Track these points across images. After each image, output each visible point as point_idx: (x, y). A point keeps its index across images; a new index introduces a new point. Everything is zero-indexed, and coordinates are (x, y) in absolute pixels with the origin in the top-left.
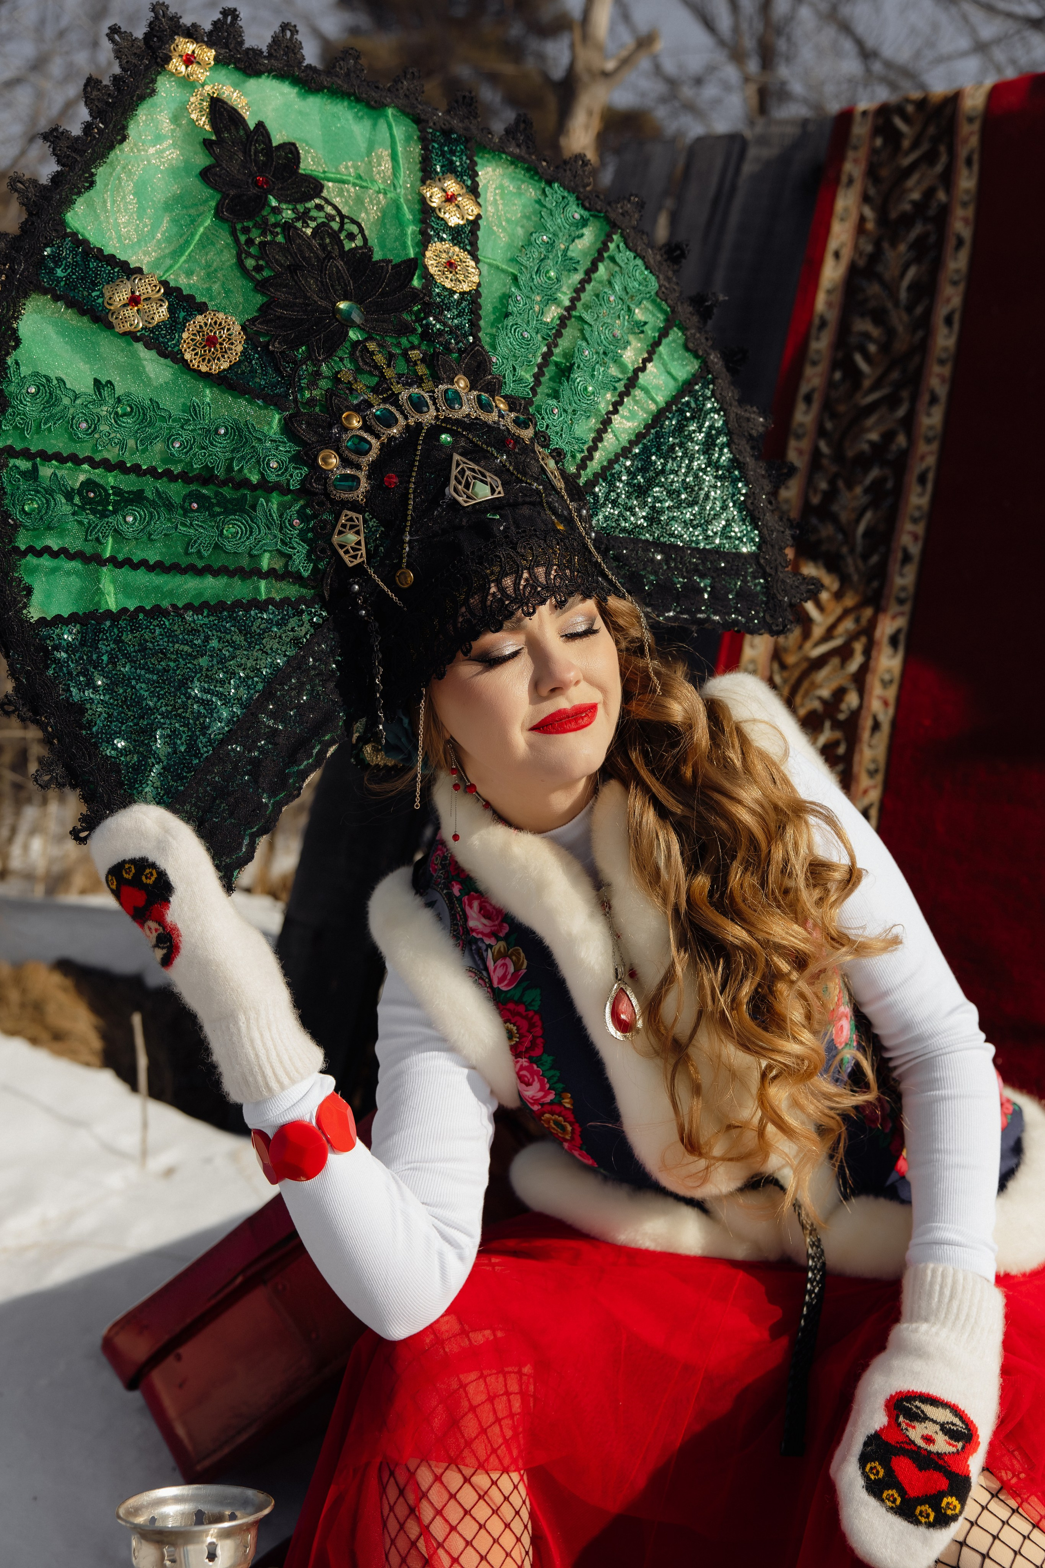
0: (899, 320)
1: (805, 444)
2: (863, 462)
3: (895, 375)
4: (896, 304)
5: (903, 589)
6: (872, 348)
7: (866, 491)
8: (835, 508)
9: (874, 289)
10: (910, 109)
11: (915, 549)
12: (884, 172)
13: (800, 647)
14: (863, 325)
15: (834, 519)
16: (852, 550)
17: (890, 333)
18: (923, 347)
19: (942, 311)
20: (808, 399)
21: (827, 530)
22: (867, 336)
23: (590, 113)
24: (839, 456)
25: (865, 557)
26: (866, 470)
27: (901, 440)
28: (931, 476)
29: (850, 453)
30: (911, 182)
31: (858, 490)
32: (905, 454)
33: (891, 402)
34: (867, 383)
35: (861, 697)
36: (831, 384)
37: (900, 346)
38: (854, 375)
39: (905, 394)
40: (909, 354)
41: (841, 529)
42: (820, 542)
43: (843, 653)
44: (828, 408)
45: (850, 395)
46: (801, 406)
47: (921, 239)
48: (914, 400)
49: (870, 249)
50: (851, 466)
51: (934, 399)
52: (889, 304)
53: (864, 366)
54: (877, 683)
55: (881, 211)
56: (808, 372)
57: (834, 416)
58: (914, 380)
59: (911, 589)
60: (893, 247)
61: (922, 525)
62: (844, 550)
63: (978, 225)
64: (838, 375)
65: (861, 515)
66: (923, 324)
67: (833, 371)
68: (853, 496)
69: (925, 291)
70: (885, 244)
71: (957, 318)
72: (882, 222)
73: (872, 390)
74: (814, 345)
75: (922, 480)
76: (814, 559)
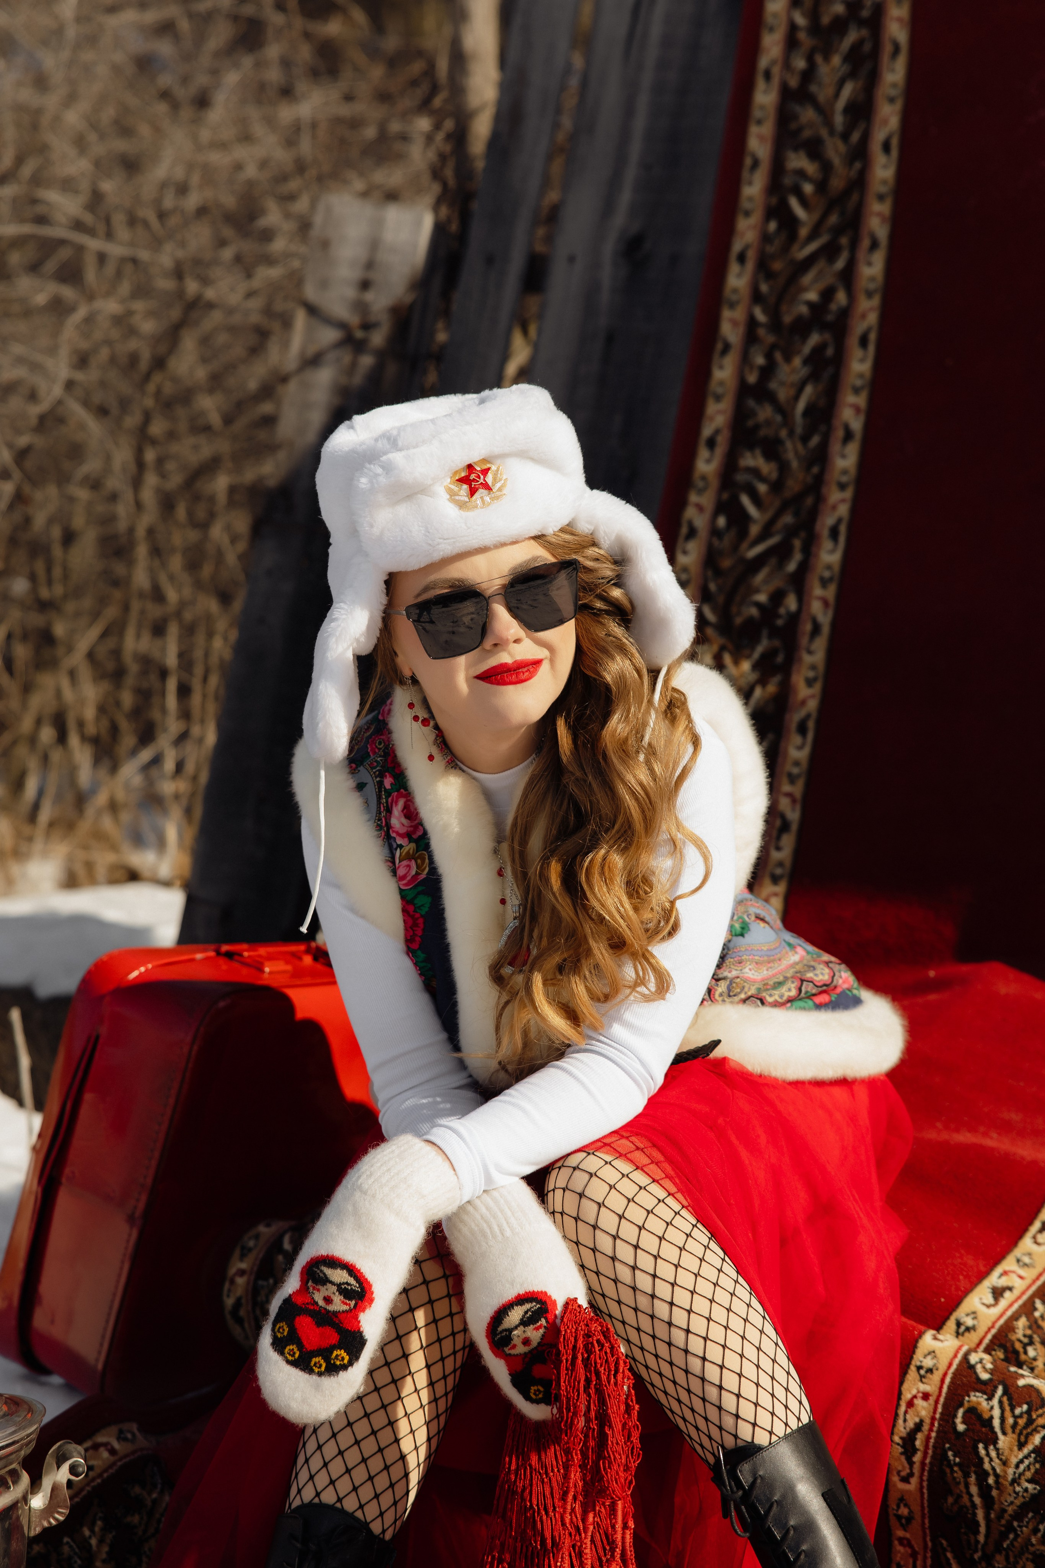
0: (835, 150)
1: (739, 314)
2: (802, 328)
3: (833, 219)
4: (832, 132)
5: (845, 472)
6: (808, 189)
7: (806, 361)
8: (773, 385)
9: (808, 115)
11: (857, 425)
13: (736, 549)
14: (798, 161)
15: (771, 397)
16: (791, 433)
17: (826, 167)
18: (860, 182)
19: (881, 137)
20: (741, 258)
21: (765, 413)
22: (801, 174)
24: (775, 325)
25: (805, 439)
26: (804, 338)
27: (841, 297)
28: (873, 337)
29: (787, 319)
31: (797, 362)
32: (845, 313)
33: (830, 252)
34: (804, 232)
35: (800, 600)
36: (765, 238)
37: (837, 183)
38: (789, 223)
39: (844, 241)
40: (847, 193)
41: (780, 409)
42: (757, 427)
43: (782, 552)
44: (763, 266)
45: (786, 248)
46: (734, 267)
47: (856, 47)
48: (853, 248)
49: (802, 65)
50: (789, 334)
51: (874, 245)
52: (824, 132)
53: (799, 212)
54: (816, 583)
55: (814, 16)
56: (742, 224)
57: (770, 275)
58: (853, 223)
59: (853, 471)
60: (827, 60)
61: (863, 395)
62: (783, 433)
63: (916, 25)
64: (773, 226)
65: (800, 391)
66: (860, 153)
67: (767, 221)
68: (791, 370)
69: (861, 111)
70: (818, 59)
71: (894, 141)
72: (814, 28)
73: (810, 239)
74: (747, 191)
75: (863, 342)
76: (751, 449)
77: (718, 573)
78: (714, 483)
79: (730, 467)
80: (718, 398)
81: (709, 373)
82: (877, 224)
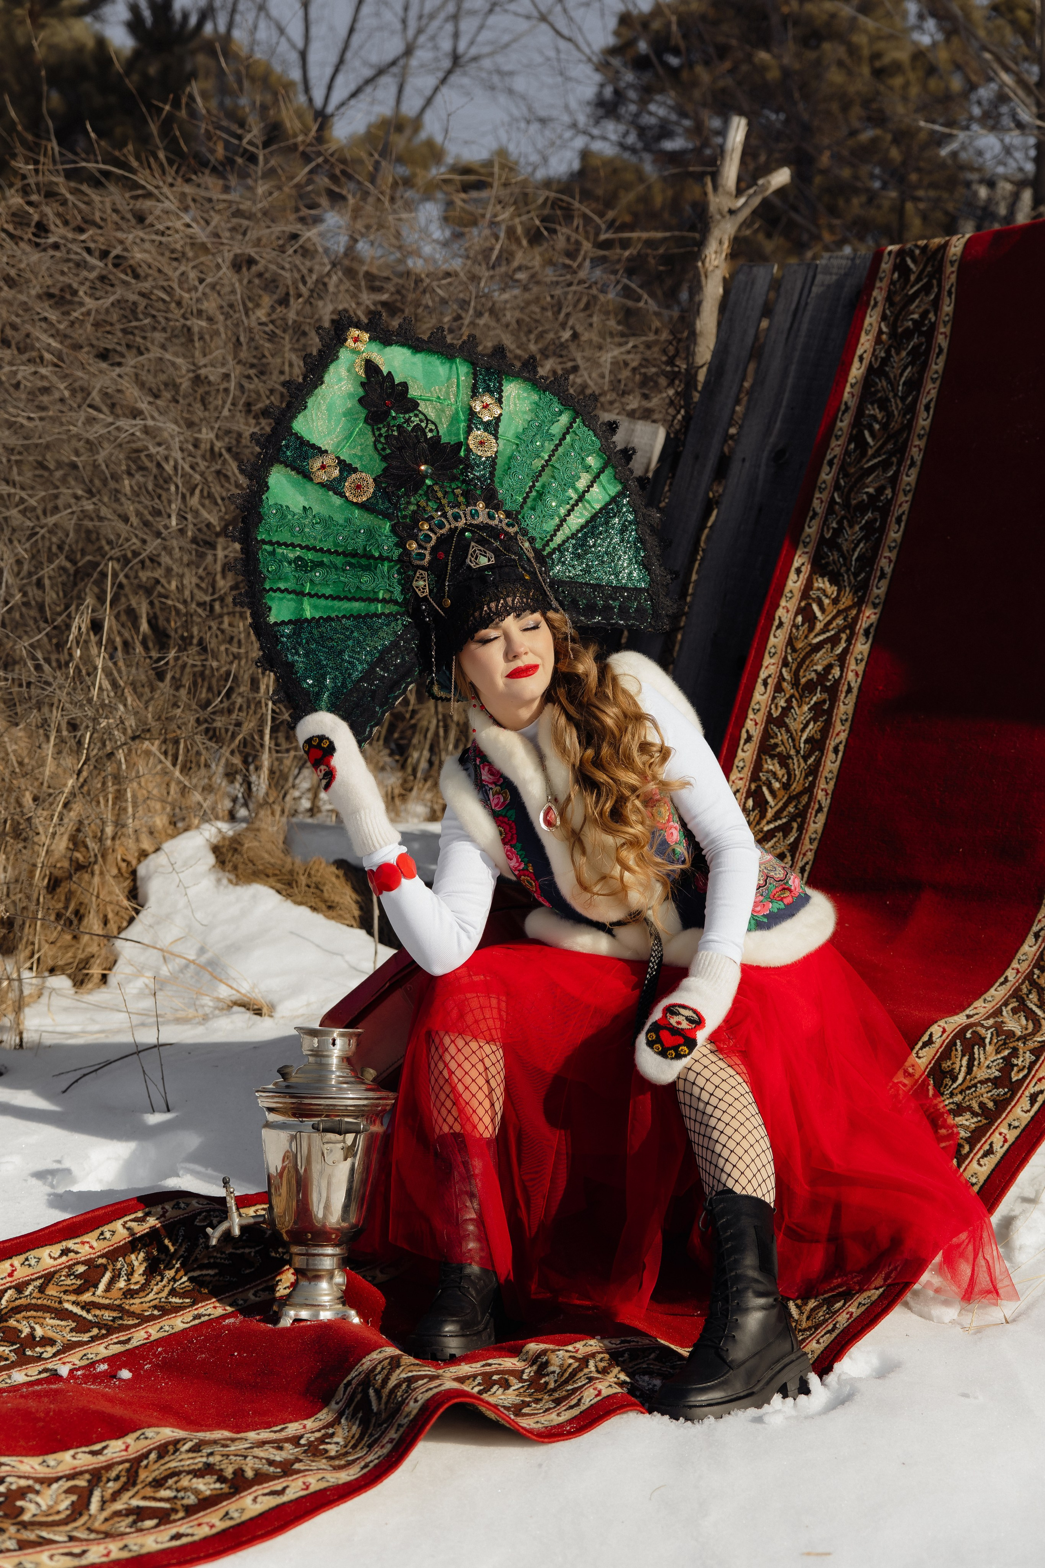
0: (896, 406)
1: (824, 496)
2: (862, 508)
3: (890, 446)
4: (896, 395)
5: (878, 597)
6: (877, 427)
7: (861, 529)
8: (840, 541)
9: (882, 384)
10: (918, 252)
11: (888, 570)
12: (897, 299)
13: (806, 637)
14: (873, 410)
15: (839, 548)
16: (848, 570)
17: (890, 415)
18: (909, 427)
19: (925, 401)
20: (831, 463)
21: (833, 556)
22: (874, 417)
23: (720, 242)
24: (846, 505)
25: (856, 575)
26: (863, 514)
27: (889, 492)
28: (904, 518)
29: (854, 502)
30: (913, 307)
31: (857, 528)
32: (889, 502)
33: (885, 465)
34: (870, 452)
35: (842, 671)
36: (847, 453)
37: (894, 426)
38: (862, 445)
39: (894, 460)
40: (900, 432)
41: (843, 555)
42: (828, 564)
43: (834, 641)
44: (843, 468)
45: (859, 460)
46: (826, 468)
47: (916, 348)
48: (899, 464)
49: (883, 354)
50: (853, 511)
51: (913, 464)
52: (891, 395)
53: (870, 440)
54: (853, 662)
55: (893, 327)
56: (834, 443)
57: (846, 475)
58: (902, 450)
59: (883, 597)
60: (898, 353)
61: (895, 552)
62: (843, 569)
63: (953, 338)
64: (852, 446)
65: (857, 545)
66: (911, 410)
67: (849, 443)
68: (852, 533)
69: (915, 385)
70: (893, 351)
71: (932, 405)
72: (893, 334)
73: (874, 456)
74: (839, 424)
75: (899, 521)
76: (823, 576)
77: (794, 650)
78: (797, 595)
79: (809, 586)
80: (806, 543)
81: (803, 529)
82: (916, 452)
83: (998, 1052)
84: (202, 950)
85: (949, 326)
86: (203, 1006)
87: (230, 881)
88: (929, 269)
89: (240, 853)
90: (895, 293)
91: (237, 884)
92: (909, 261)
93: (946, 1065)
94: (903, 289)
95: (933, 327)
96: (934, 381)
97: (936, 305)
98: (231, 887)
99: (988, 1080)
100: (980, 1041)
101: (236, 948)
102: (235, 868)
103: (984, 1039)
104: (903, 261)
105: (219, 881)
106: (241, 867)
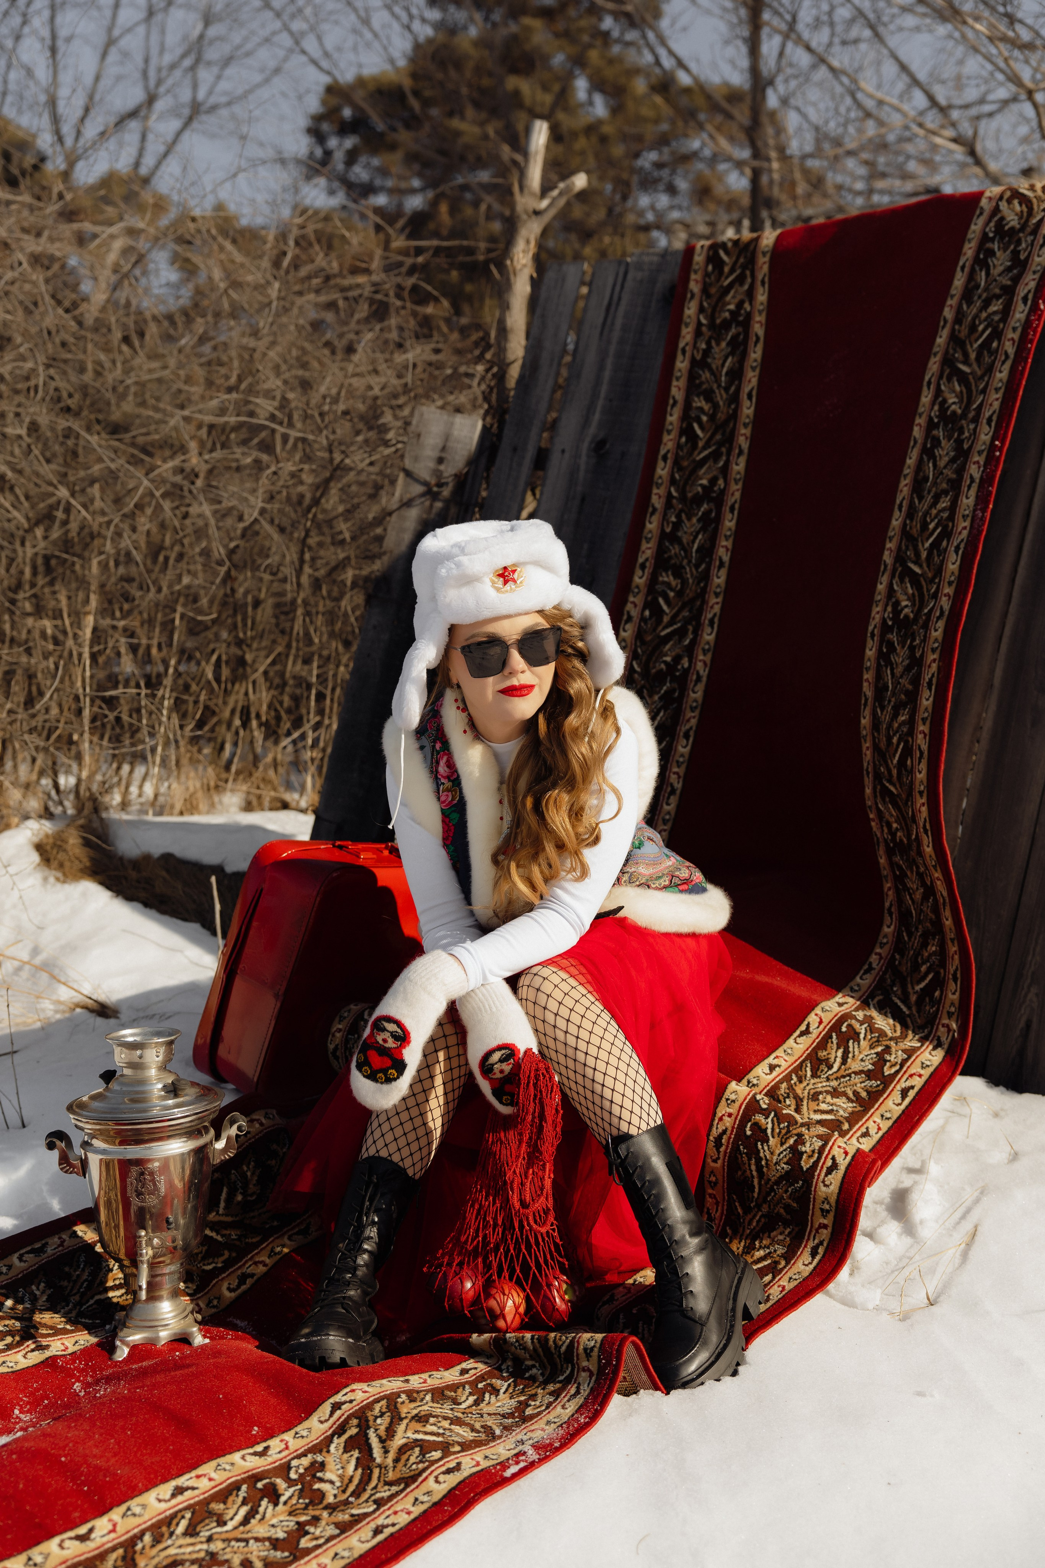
0: (720, 397)
1: (662, 491)
2: (698, 500)
3: (718, 437)
4: (719, 386)
5: (719, 586)
6: (704, 418)
7: (699, 521)
8: (679, 534)
9: (706, 375)
10: (730, 244)
11: (726, 558)
12: (713, 290)
13: (655, 630)
14: (699, 402)
15: (679, 541)
16: (690, 562)
17: (715, 406)
18: (734, 416)
19: (747, 389)
20: (665, 458)
21: (675, 550)
22: (701, 409)
23: (528, 242)
24: (683, 498)
25: (697, 566)
26: (699, 506)
27: (721, 482)
28: (737, 506)
29: (690, 495)
30: (728, 298)
31: (694, 520)
32: (723, 492)
33: (716, 456)
34: (701, 444)
35: (690, 662)
36: (679, 446)
37: (721, 416)
38: (693, 438)
39: (724, 450)
40: (726, 422)
41: (683, 548)
42: (670, 558)
43: (681, 633)
44: (677, 463)
45: (690, 454)
46: (661, 464)
47: (735, 338)
48: (729, 454)
49: (704, 346)
50: (690, 504)
51: (741, 452)
52: (715, 386)
53: (699, 432)
54: (700, 652)
55: (712, 318)
56: (666, 438)
57: (681, 469)
58: (730, 439)
59: (723, 586)
60: (718, 344)
61: (731, 540)
62: (685, 562)
63: (769, 326)
64: (683, 439)
65: (696, 537)
66: (735, 399)
67: (680, 437)
68: (691, 525)
69: (736, 374)
70: (713, 343)
71: (754, 393)
72: (712, 325)
73: (704, 448)
74: (669, 419)
75: (732, 509)
76: (666, 571)
77: (643, 643)
78: (644, 590)
79: (653, 581)
80: (648, 540)
81: (644, 525)
82: (743, 441)
83: (871, 1047)
84: (35, 951)
85: (764, 314)
86: (43, 1010)
87: (58, 879)
88: (742, 260)
89: (65, 851)
90: (711, 285)
91: (64, 882)
92: (722, 253)
93: (822, 1054)
94: (718, 280)
95: (749, 316)
96: (753, 369)
97: (750, 294)
98: (59, 885)
99: (861, 1072)
100: (854, 1035)
101: (71, 948)
102: (61, 866)
103: (858, 1034)
104: (716, 254)
105: (45, 879)
106: (67, 864)
